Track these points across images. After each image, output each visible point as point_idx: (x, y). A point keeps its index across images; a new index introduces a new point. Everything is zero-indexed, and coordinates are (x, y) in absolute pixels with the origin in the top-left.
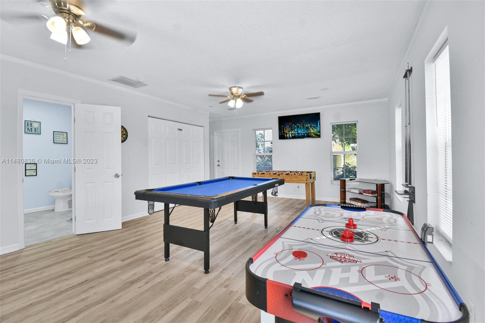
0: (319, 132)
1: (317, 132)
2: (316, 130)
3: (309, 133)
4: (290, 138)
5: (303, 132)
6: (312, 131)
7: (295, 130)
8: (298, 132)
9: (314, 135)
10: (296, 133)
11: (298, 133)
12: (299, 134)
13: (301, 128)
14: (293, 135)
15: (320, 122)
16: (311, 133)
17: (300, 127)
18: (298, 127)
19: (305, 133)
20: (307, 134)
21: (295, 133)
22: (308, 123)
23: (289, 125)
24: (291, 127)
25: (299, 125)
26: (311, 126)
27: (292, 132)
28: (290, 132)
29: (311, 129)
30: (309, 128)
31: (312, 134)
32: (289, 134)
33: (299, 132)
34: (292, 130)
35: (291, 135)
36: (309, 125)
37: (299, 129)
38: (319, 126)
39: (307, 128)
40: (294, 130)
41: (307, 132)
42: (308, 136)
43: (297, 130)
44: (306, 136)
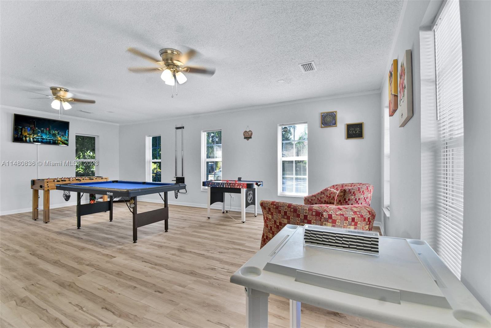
0: (67, 141)
1: (65, 140)
2: (63, 138)
3: (56, 140)
4: (30, 142)
5: (49, 138)
6: (59, 139)
7: (39, 135)
8: (42, 137)
9: (61, 143)
10: (40, 138)
11: (42, 139)
12: (44, 139)
13: (46, 134)
14: (35, 140)
15: (68, 131)
16: (57, 140)
17: (45, 131)
18: (42, 132)
19: (51, 140)
20: (53, 141)
21: (38, 137)
22: (56, 130)
23: (31, 128)
24: (34, 131)
25: (44, 129)
26: (58, 133)
27: (34, 136)
28: (31, 136)
29: (58, 136)
30: (56, 134)
31: (59, 141)
32: (30, 138)
33: (44, 137)
34: (34, 134)
35: (33, 139)
36: (56, 132)
37: (44, 134)
38: (67, 135)
39: (54, 135)
40: (37, 134)
41: (54, 139)
42: (55, 143)
43: (41, 134)
44: (52, 142)
